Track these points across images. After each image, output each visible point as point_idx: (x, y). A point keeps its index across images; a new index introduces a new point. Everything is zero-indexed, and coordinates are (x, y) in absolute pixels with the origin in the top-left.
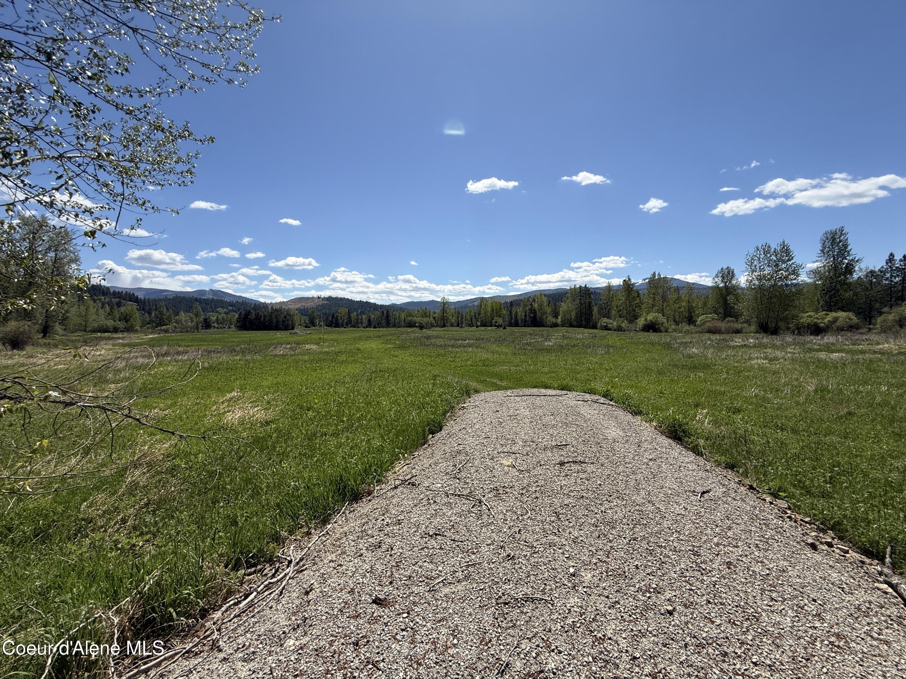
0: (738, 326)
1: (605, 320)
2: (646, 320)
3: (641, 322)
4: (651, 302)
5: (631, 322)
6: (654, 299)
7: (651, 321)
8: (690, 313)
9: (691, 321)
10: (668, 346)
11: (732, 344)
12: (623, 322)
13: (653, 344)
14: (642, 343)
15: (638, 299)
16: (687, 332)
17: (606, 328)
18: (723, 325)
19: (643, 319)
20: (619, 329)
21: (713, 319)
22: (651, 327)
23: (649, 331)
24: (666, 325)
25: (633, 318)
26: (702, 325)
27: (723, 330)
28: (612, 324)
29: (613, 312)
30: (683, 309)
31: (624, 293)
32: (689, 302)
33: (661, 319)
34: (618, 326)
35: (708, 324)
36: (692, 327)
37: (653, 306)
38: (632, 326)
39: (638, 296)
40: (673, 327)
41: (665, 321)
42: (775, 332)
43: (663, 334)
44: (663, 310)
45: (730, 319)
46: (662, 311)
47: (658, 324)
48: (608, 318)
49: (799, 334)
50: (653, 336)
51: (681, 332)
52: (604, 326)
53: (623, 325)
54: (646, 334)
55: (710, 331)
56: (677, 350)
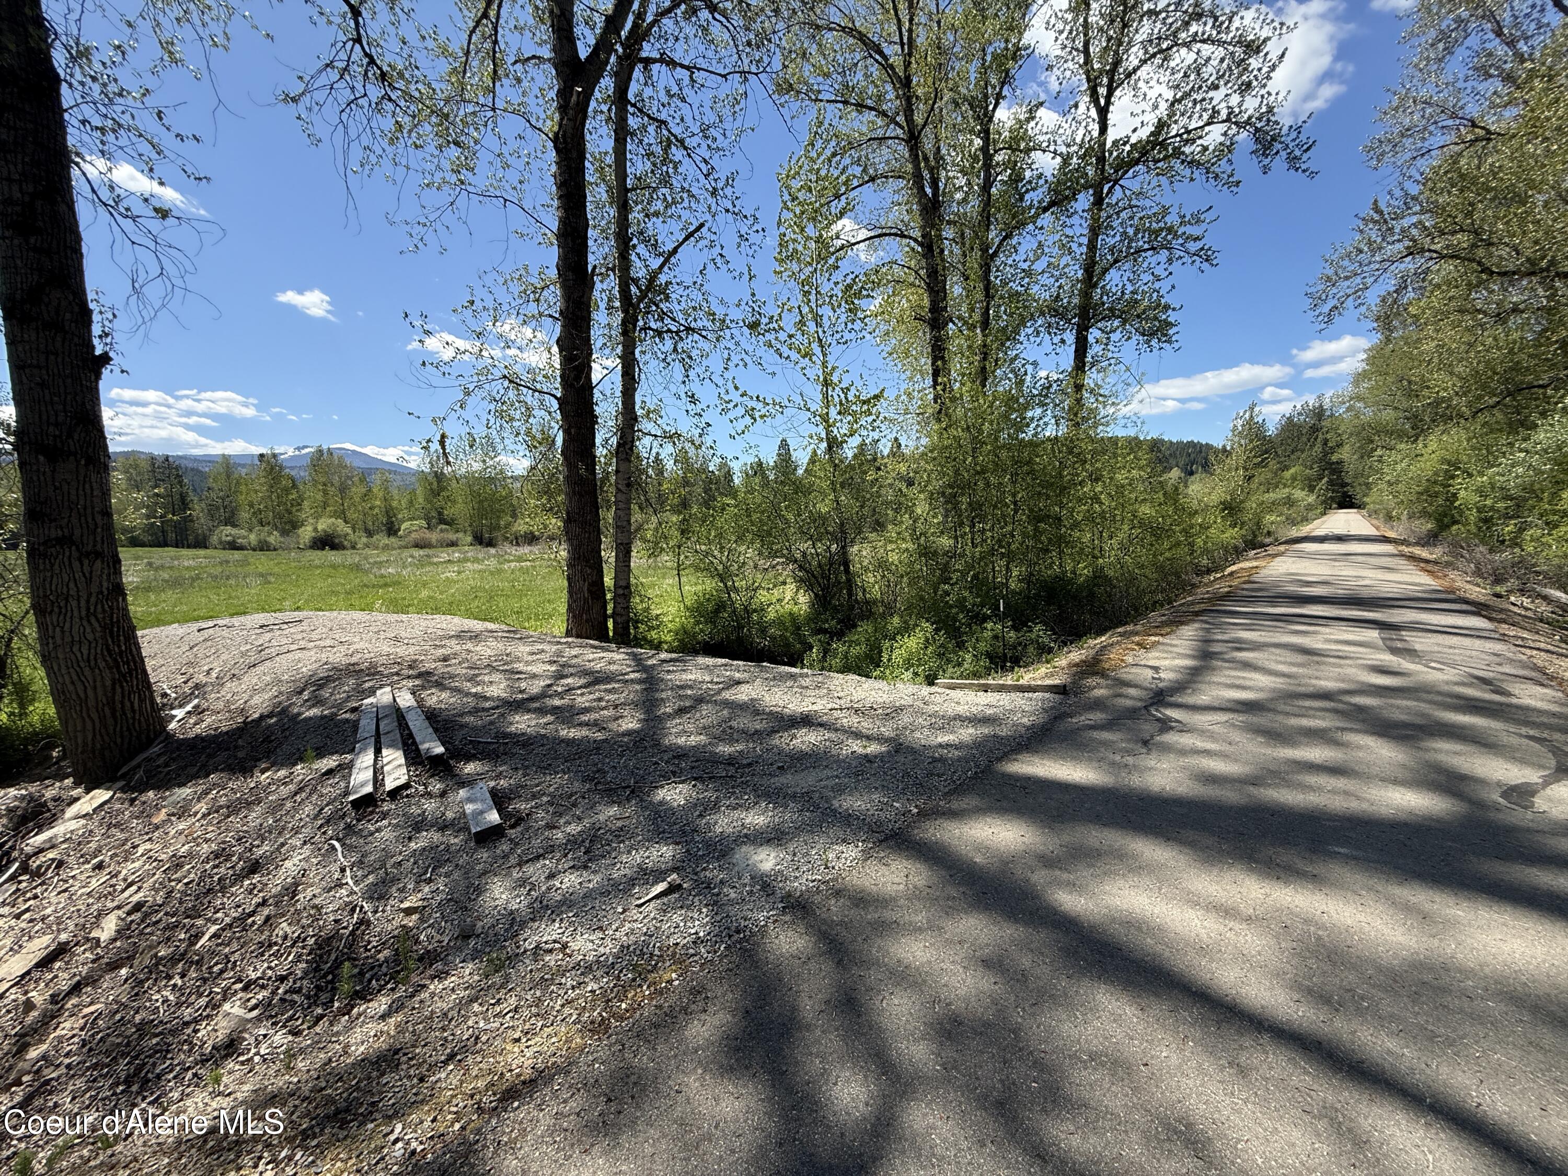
0: (452, 536)
1: (229, 530)
2: (315, 530)
3: (306, 533)
4: (320, 496)
5: (284, 533)
6: (325, 493)
7: (325, 531)
8: (389, 517)
9: (392, 530)
10: (357, 567)
11: (435, 560)
12: (270, 534)
13: (334, 566)
14: (317, 567)
15: (294, 491)
16: (386, 548)
17: (233, 546)
18: (434, 537)
19: (309, 528)
20: (263, 547)
21: (421, 527)
22: (326, 542)
23: (323, 549)
24: (352, 537)
25: (290, 526)
26: (406, 536)
27: (434, 541)
28: (244, 537)
29: (244, 515)
30: (377, 510)
31: (263, 480)
32: (386, 500)
33: (342, 527)
34: (260, 542)
35: (413, 535)
36: (393, 539)
37: (325, 505)
38: (289, 541)
39: (294, 486)
40: (364, 540)
41: (349, 531)
42: (491, 544)
43: (348, 552)
44: (343, 512)
45: (444, 527)
46: (342, 514)
47: (339, 536)
48: (234, 525)
49: (518, 544)
50: (332, 556)
51: (377, 548)
52: (229, 543)
53: (271, 539)
54: (319, 553)
55: (417, 546)
56: (366, 572)
